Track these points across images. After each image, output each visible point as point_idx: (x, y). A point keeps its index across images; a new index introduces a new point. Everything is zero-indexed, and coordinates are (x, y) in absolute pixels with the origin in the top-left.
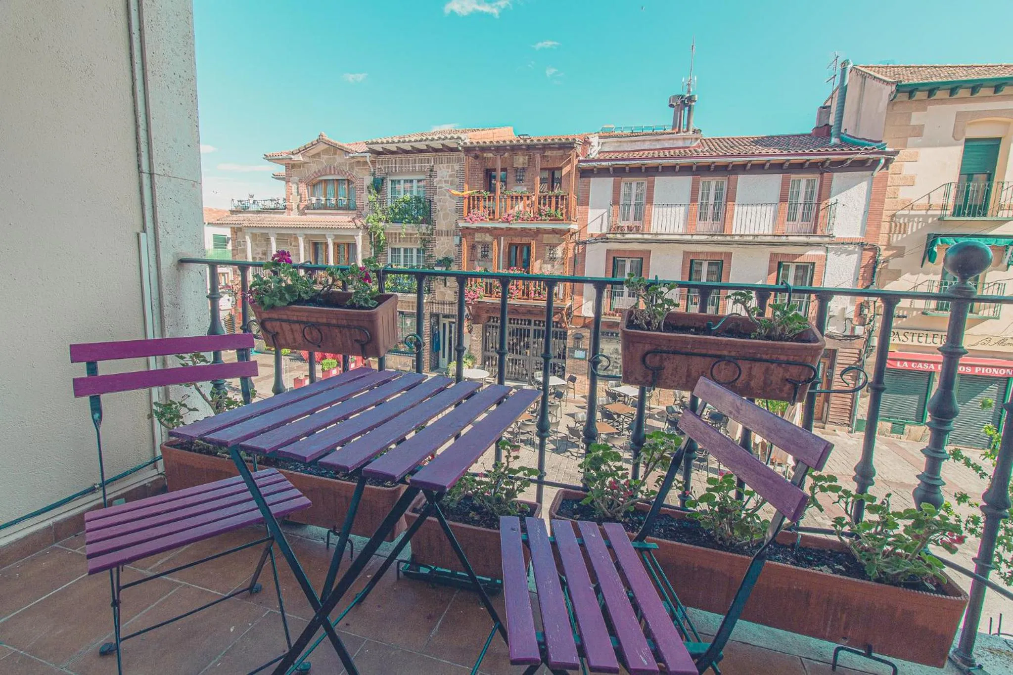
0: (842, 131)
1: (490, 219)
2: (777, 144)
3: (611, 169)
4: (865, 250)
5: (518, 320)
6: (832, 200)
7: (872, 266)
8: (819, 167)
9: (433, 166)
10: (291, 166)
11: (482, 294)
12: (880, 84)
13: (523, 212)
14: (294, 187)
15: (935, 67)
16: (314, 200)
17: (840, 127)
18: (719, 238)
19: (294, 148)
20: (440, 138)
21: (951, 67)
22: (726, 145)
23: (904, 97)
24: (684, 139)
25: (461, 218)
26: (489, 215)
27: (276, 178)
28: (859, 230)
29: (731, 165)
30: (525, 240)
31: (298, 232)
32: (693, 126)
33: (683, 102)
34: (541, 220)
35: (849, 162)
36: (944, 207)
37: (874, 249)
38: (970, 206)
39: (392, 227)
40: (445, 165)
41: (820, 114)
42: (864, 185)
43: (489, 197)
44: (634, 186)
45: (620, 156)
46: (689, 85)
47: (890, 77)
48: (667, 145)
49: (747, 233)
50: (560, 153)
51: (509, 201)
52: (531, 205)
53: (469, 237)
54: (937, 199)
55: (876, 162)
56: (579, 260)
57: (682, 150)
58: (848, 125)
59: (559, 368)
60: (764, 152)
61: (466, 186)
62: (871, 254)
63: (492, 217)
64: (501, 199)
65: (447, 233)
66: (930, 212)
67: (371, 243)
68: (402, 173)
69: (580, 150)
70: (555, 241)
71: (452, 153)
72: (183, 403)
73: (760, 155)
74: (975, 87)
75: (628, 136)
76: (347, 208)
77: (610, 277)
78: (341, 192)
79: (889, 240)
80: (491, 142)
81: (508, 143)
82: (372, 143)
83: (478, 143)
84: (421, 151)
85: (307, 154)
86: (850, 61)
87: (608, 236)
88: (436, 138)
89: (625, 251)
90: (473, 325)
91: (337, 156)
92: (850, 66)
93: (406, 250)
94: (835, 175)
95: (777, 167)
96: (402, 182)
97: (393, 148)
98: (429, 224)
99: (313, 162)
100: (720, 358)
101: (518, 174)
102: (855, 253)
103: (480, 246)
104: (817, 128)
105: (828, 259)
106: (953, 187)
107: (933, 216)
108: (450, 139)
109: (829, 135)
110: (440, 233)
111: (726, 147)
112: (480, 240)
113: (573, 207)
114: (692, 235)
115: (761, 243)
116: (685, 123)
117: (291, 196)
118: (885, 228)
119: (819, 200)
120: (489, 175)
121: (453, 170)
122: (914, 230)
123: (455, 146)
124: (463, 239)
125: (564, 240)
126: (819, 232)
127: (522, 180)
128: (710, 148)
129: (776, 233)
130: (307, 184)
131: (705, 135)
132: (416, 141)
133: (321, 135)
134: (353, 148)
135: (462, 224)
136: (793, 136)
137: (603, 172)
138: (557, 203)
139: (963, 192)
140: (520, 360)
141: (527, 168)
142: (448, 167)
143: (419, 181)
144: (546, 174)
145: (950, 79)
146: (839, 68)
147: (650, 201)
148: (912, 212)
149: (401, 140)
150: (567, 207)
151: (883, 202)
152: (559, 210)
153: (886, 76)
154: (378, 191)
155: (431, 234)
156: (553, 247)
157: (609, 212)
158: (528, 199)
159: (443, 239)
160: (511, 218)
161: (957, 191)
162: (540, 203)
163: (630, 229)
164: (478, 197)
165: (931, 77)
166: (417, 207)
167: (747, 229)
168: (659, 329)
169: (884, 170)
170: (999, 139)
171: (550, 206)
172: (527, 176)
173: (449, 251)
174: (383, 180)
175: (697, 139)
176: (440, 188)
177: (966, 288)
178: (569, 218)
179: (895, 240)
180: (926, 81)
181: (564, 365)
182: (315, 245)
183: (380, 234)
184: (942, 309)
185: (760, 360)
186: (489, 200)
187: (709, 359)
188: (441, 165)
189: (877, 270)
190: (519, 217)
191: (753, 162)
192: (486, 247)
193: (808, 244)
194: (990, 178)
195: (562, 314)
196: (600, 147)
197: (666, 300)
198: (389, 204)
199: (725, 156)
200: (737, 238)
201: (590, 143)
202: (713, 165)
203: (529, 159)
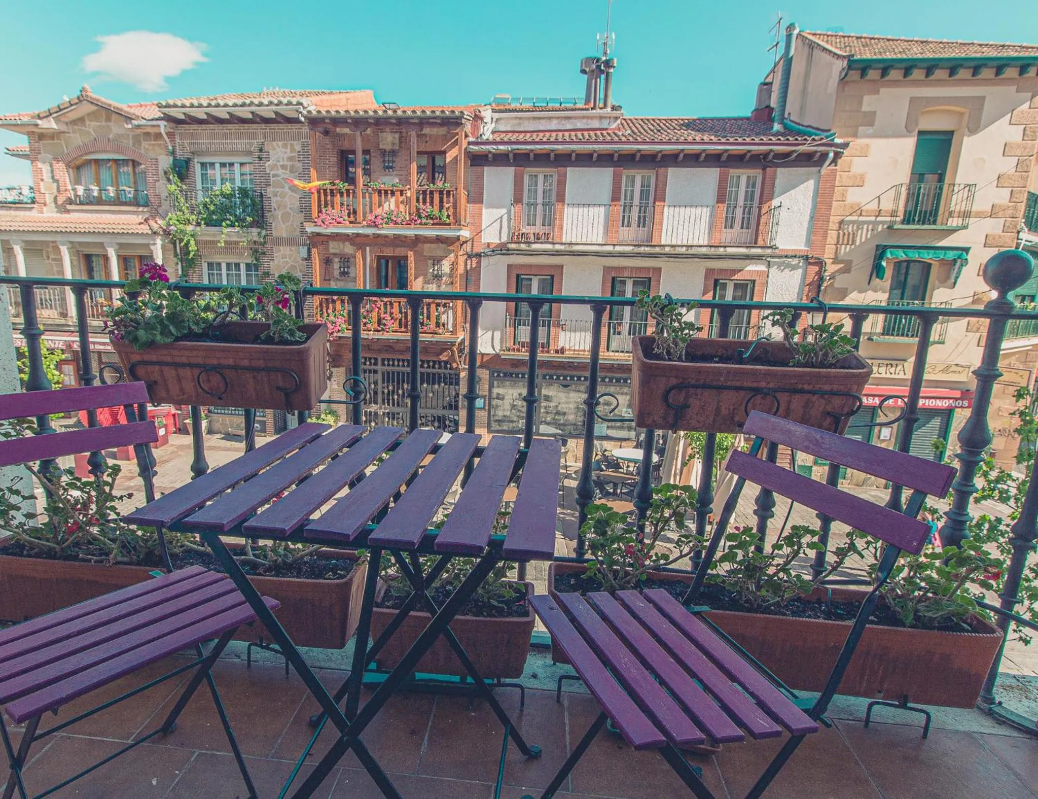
0: (786, 115)
1: (351, 222)
2: (711, 129)
3: (511, 155)
4: (810, 264)
5: (393, 360)
6: (775, 202)
7: (817, 283)
8: (762, 161)
9: (263, 144)
10: (38, 137)
11: (344, 326)
12: (828, 58)
13: (395, 213)
14: (45, 169)
15: (888, 40)
16: (80, 190)
17: (784, 110)
18: (646, 249)
19: (43, 108)
20: (271, 103)
21: (906, 41)
22: (652, 128)
23: (855, 75)
24: (601, 118)
25: (309, 219)
26: (349, 217)
27: (12, 155)
28: (804, 241)
29: (660, 155)
30: (399, 252)
31: (58, 238)
32: (611, 101)
33: (598, 67)
34: (421, 224)
35: (795, 155)
36: (894, 214)
37: (820, 263)
38: (921, 212)
39: (207, 233)
40: (280, 143)
41: (760, 91)
42: (811, 184)
43: (348, 191)
44: (541, 178)
45: (521, 137)
46: (605, 44)
47: (841, 49)
48: (579, 125)
49: (679, 243)
50: (442, 131)
51: (375, 196)
52: (408, 201)
53: (321, 247)
54: (887, 205)
55: (824, 156)
56: (473, 278)
57: (592, 133)
58: (792, 107)
59: (451, 421)
60: (698, 139)
61: (313, 173)
62: (817, 268)
63: (352, 219)
64: (364, 194)
65: (290, 242)
66: (879, 219)
67: (176, 255)
68: (216, 153)
69: (469, 126)
70: (439, 253)
71: (289, 126)
72: (14, 488)
73: (694, 142)
74: (930, 67)
75: (529, 111)
76: (135, 202)
77: (608, 296)
78: (122, 179)
79: (836, 253)
80: (347, 111)
81: (371, 113)
82: (168, 106)
83: (328, 112)
84: (243, 121)
85: (63, 119)
86: (797, 25)
87: (510, 246)
88: (266, 102)
89: (530, 266)
90: (332, 369)
91: (111, 124)
92: (796, 32)
93: (228, 265)
94: (779, 170)
95: (714, 160)
96: (217, 166)
97: (201, 114)
98: (262, 227)
99: (74, 132)
100: (756, 391)
101: (387, 159)
102: (800, 267)
103: (337, 260)
104: (755, 110)
105: (770, 276)
106: (904, 189)
107: (883, 223)
108: (286, 105)
109: (771, 120)
110: (279, 241)
111: (652, 131)
112: (337, 251)
113: (463, 207)
114: (614, 245)
115: (694, 256)
116: (602, 96)
117: (42, 184)
118: (832, 236)
119: (761, 203)
120: (345, 161)
121: (293, 150)
122: (863, 240)
123: (294, 115)
124: (314, 251)
125: (451, 252)
126: (760, 243)
127: (392, 167)
128: (633, 131)
129: (712, 243)
130: (68, 166)
131: (626, 113)
132: (235, 105)
133: (83, 90)
134: (138, 112)
135: (310, 229)
136: (730, 119)
137: (500, 159)
138: (441, 201)
139: (913, 196)
140: (398, 414)
141: (398, 151)
142: (285, 146)
143: (242, 164)
144: (424, 161)
145: (905, 57)
146: (783, 33)
147: (561, 198)
148: (861, 219)
149: (213, 103)
150: (455, 207)
151: (830, 207)
152: (444, 210)
153: (836, 48)
154: (182, 177)
155: (265, 243)
156: (437, 261)
157: (509, 213)
158: (402, 195)
159: (284, 250)
160: (379, 221)
161: (908, 194)
162: (418, 201)
163: (537, 237)
164: (332, 191)
165: (885, 52)
166: (242, 203)
167: (680, 237)
168: (680, 359)
169: (832, 167)
170: (951, 133)
171: (432, 203)
172: (399, 162)
173: (293, 267)
174: (188, 162)
175: (616, 118)
176: (274, 176)
177: (1005, 303)
178: (458, 222)
179: (843, 251)
180: (879, 57)
181: (456, 417)
182: (88, 258)
183: (188, 242)
184: (888, 334)
185: (802, 391)
186: (348, 195)
187: (743, 393)
188: (274, 143)
189: (823, 288)
190: (390, 220)
191: (686, 152)
192: (346, 261)
193: (748, 257)
194: (941, 179)
195: (452, 351)
196: (493, 125)
197: (685, 323)
198: (201, 198)
199: (653, 142)
200: (667, 249)
201: (482, 119)
202: (639, 155)
203: (400, 138)
